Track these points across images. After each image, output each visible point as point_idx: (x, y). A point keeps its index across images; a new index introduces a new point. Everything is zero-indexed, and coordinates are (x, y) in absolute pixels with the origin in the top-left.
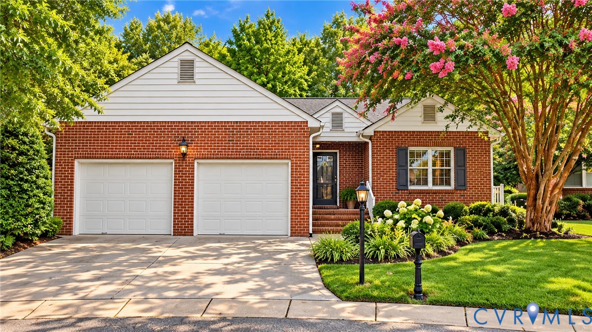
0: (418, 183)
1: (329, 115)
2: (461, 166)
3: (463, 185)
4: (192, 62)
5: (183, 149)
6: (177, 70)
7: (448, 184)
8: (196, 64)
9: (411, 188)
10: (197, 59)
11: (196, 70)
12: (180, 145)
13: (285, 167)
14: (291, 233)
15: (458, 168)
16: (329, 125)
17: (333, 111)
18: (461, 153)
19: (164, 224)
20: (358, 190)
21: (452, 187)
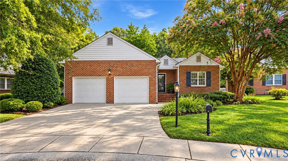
0: (194, 84)
1: (163, 60)
2: (209, 78)
3: (210, 84)
4: (112, 38)
5: (110, 72)
6: (106, 41)
7: (204, 84)
8: (113, 39)
9: (192, 86)
10: (114, 37)
11: (113, 41)
12: (109, 71)
13: (147, 79)
14: (149, 102)
15: (208, 79)
16: (163, 63)
17: (164, 58)
18: (209, 74)
19: (103, 99)
20: (175, 86)
21: (205, 86)
